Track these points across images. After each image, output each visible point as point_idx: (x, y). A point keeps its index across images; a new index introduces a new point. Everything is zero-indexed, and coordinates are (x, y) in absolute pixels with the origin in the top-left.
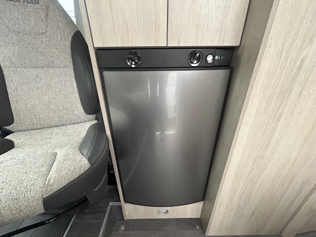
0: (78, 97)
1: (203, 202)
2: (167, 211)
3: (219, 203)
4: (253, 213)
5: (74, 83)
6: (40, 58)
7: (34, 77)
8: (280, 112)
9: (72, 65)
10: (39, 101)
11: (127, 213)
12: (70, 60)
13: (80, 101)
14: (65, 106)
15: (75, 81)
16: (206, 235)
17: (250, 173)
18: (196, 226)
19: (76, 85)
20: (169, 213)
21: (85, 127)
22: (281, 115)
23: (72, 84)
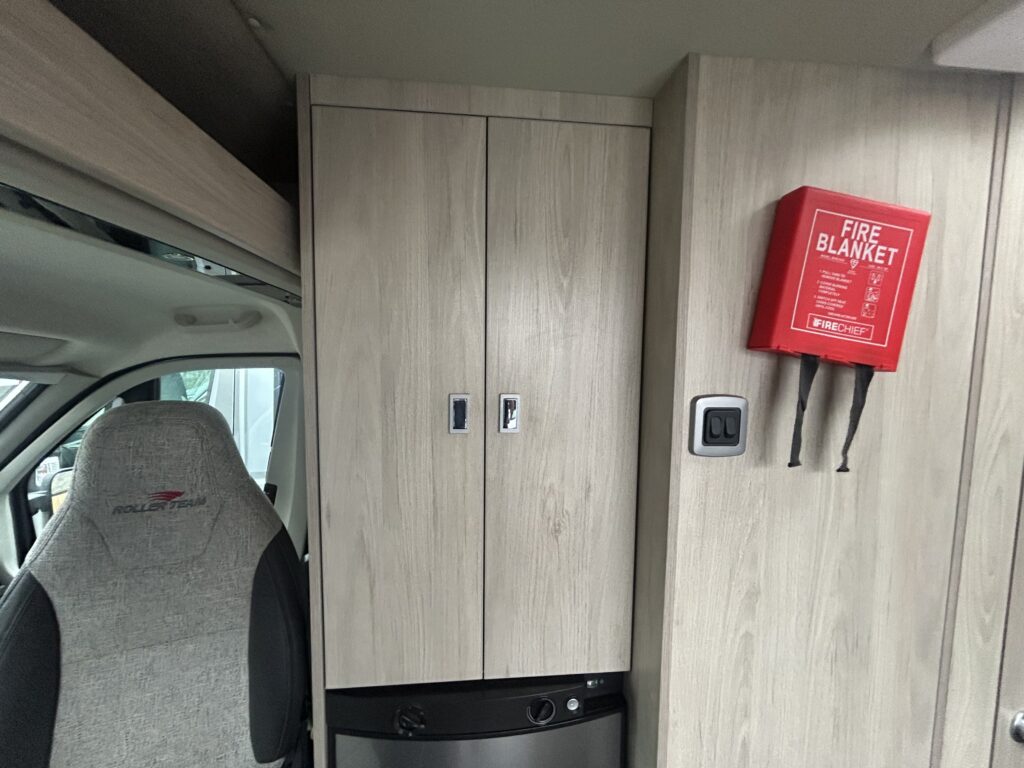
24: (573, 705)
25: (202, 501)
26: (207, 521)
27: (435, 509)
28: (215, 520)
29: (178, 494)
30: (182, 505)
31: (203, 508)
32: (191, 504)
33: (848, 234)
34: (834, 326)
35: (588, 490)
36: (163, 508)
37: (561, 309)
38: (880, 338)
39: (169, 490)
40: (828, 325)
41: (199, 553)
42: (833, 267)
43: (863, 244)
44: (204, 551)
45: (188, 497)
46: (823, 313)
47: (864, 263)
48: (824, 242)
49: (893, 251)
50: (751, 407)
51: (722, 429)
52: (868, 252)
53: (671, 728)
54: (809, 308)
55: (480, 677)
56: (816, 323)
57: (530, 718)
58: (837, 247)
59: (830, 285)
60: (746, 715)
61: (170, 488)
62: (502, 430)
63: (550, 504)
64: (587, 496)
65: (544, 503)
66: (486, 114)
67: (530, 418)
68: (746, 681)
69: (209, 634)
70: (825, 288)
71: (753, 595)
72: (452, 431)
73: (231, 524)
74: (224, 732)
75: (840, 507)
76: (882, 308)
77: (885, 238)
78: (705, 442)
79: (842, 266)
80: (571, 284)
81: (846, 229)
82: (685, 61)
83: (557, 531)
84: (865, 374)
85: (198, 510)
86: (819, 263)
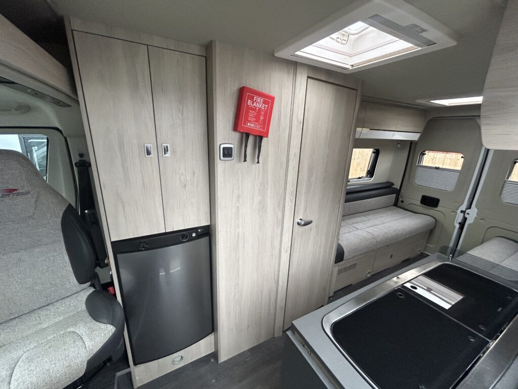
0: (71, 269)
1: (213, 333)
2: (182, 357)
3: (221, 327)
4: (248, 326)
5: (65, 256)
6: (24, 240)
7: (15, 261)
8: (237, 257)
9: (62, 239)
10: (21, 286)
11: (137, 378)
12: (61, 234)
13: (73, 273)
14: (53, 282)
15: (67, 254)
16: (219, 362)
17: (235, 297)
18: (210, 360)
19: (68, 257)
20: (184, 358)
21: (79, 298)
22: (239, 259)
23: (64, 257)
24: (194, 235)
25: (27, 193)
26: (33, 201)
27: (143, 182)
28: (36, 201)
29: (16, 190)
30: (18, 194)
31: (29, 196)
32: (22, 194)
33: (256, 100)
34: (253, 125)
35: (194, 173)
36: (9, 196)
37: (180, 116)
38: (264, 129)
39: (10, 188)
40: (251, 125)
41: (31, 214)
42: (252, 109)
43: (259, 103)
44: (34, 214)
45: (21, 191)
46: (250, 121)
47: (260, 109)
48: (250, 102)
49: (266, 106)
50: (236, 147)
51: (227, 153)
52: (260, 106)
53: (219, 232)
54: (247, 120)
55: (164, 232)
56: (249, 124)
57: (181, 239)
58: (253, 104)
59: (252, 114)
60: (238, 227)
61: (11, 187)
62: (164, 156)
63: (182, 178)
64: (194, 176)
65: (180, 178)
66: (147, 44)
67: (173, 152)
68: (238, 219)
69: (45, 245)
70: (250, 115)
71: (239, 197)
72: (147, 156)
73: (44, 202)
74: (62, 276)
75: (259, 173)
76: (264, 121)
77: (264, 102)
78: (224, 156)
79: (254, 109)
80: (183, 108)
81: (255, 99)
82: (211, 42)
83: (185, 186)
84: (261, 138)
85: (27, 197)
86: (249, 108)
